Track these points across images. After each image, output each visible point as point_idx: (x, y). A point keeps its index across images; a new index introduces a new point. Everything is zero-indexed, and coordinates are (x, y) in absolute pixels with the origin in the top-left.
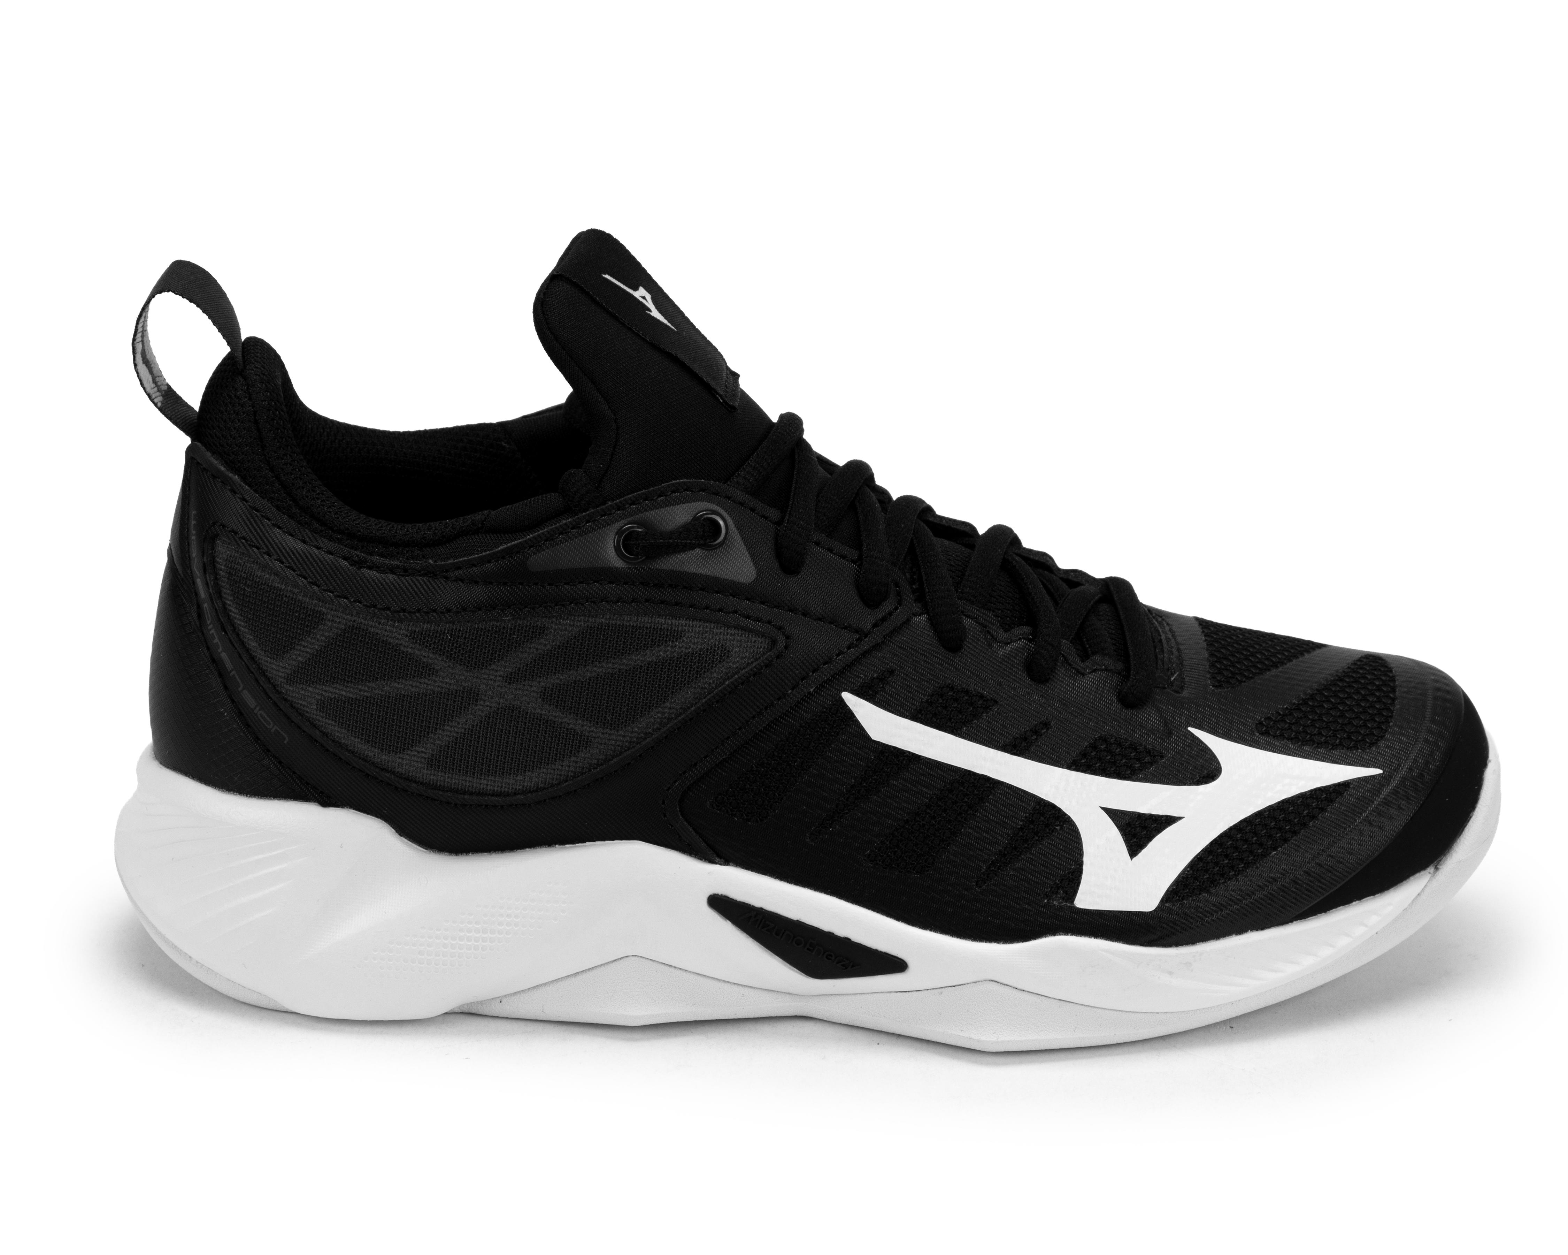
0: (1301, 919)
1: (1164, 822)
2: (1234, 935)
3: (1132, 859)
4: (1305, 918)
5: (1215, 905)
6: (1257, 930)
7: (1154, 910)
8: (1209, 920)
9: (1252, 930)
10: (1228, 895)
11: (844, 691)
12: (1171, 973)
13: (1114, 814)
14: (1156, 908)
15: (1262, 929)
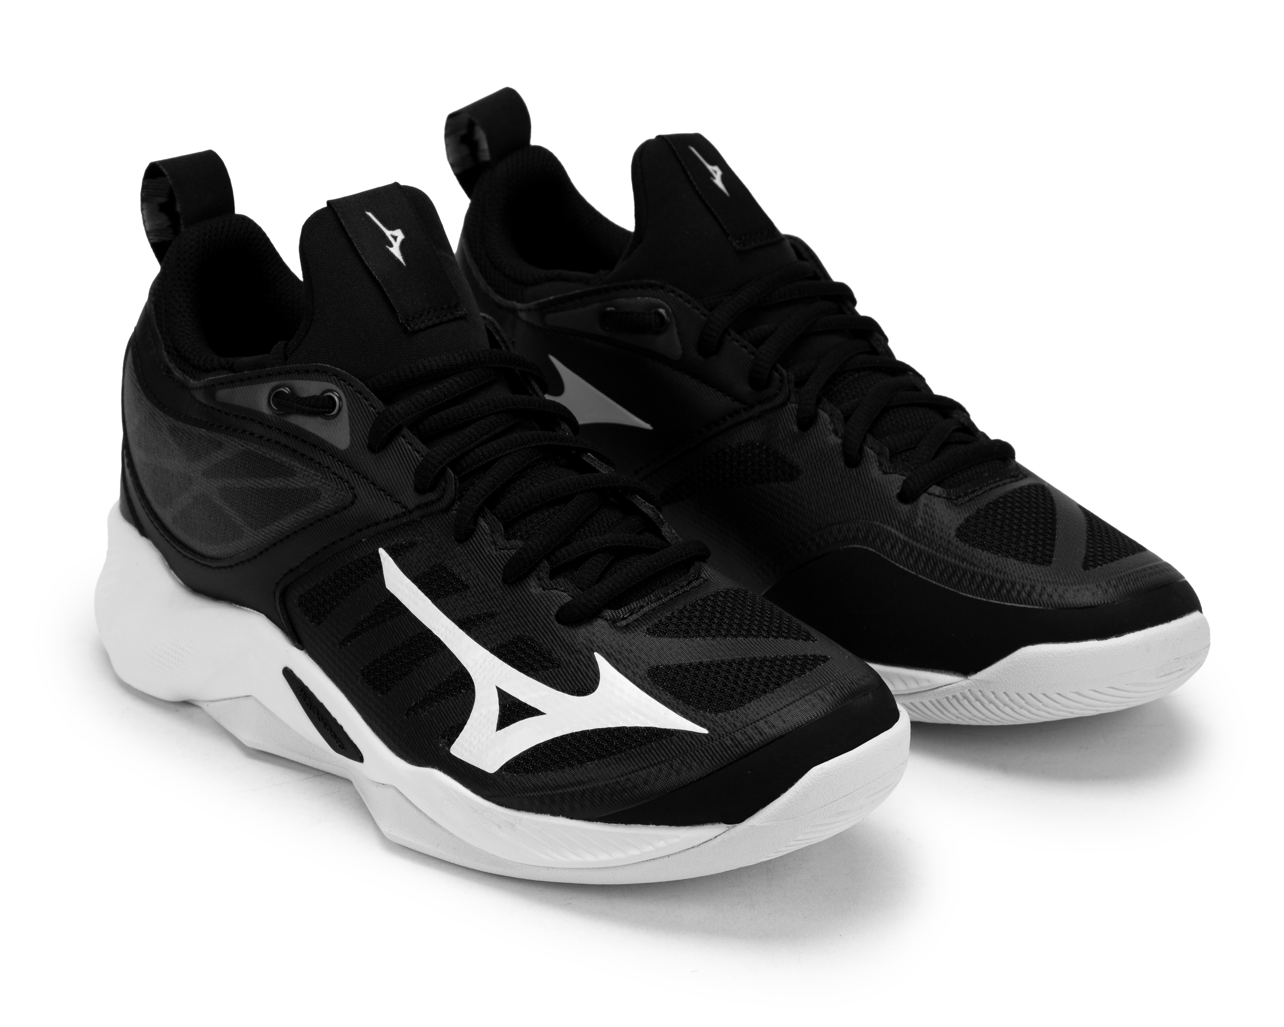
0: (605, 822)
1: (533, 712)
2: (549, 815)
3: (497, 731)
4: (609, 823)
5: (534, 785)
6: (567, 818)
7: (494, 774)
8: (527, 795)
9: (563, 816)
10: (545, 782)
11: (381, 547)
12: (499, 827)
13: (501, 694)
14: (495, 773)
15: (572, 818)
